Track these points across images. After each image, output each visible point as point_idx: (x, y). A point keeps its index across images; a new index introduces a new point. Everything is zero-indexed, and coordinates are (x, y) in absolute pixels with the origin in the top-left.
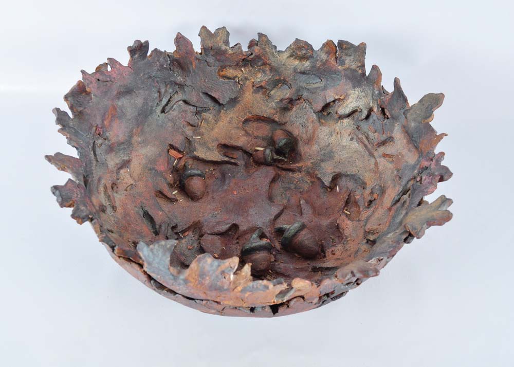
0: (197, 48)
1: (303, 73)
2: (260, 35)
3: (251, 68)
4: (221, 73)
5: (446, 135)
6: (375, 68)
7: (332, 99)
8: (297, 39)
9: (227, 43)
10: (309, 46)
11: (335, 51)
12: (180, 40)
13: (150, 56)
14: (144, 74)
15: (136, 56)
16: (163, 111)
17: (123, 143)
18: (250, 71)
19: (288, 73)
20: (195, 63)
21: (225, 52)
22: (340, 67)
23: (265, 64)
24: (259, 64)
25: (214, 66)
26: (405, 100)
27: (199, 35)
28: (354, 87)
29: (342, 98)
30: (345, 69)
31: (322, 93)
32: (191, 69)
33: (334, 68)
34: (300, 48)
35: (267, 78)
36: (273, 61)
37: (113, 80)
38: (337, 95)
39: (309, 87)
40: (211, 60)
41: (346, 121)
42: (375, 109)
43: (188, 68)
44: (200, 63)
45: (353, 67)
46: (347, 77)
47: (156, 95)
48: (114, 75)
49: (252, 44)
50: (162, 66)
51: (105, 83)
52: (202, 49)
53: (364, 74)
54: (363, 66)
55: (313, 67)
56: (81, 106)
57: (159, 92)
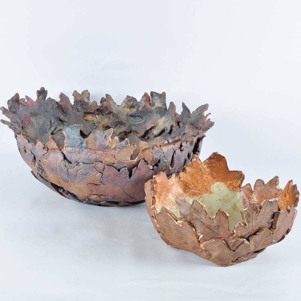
0: (72, 101)
1: (132, 116)
2: (107, 95)
3: (102, 116)
4: (85, 118)
5: (210, 114)
6: (172, 103)
7: (150, 128)
8: (128, 96)
9: (88, 98)
10: (134, 100)
11: (149, 99)
12: (62, 96)
13: (47, 100)
14: (44, 108)
15: (41, 97)
16: (52, 134)
17: (33, 140)
18: (101, 118)
19: (123, 118)
20: (70, 109)
21: (87, 104)
22: (152, 108)
23: (110, 113)
24: (107, 113)
25: (81, 112)
26: (189, 111)
27: (73, 95)
28: (161, 117)
29: (155, 125)
30: (156, 108)
31: (144, 125)
32: (68, 113)
33: (149, 110)
34: (129, 101)
35: (111, 121)
36: (114, 110)
37: (29, 106)
38: (152, 124)
39: (136, 123)
40: (79, 108)
41: (158, 138)
42: (174, 125)
43: (67, 112)
44: (73, 110)
45: (160, 106)
46: (157, 112)
47: (49, 123)
48: (29, 104)
49: (103, 100)
50: (53, 106)
51: (25, 106)
52: (74, 102)
53: (166, 109)
54: (165, 104)
55: (138, 111)
56: (15, 108)
57: (51, 122)
